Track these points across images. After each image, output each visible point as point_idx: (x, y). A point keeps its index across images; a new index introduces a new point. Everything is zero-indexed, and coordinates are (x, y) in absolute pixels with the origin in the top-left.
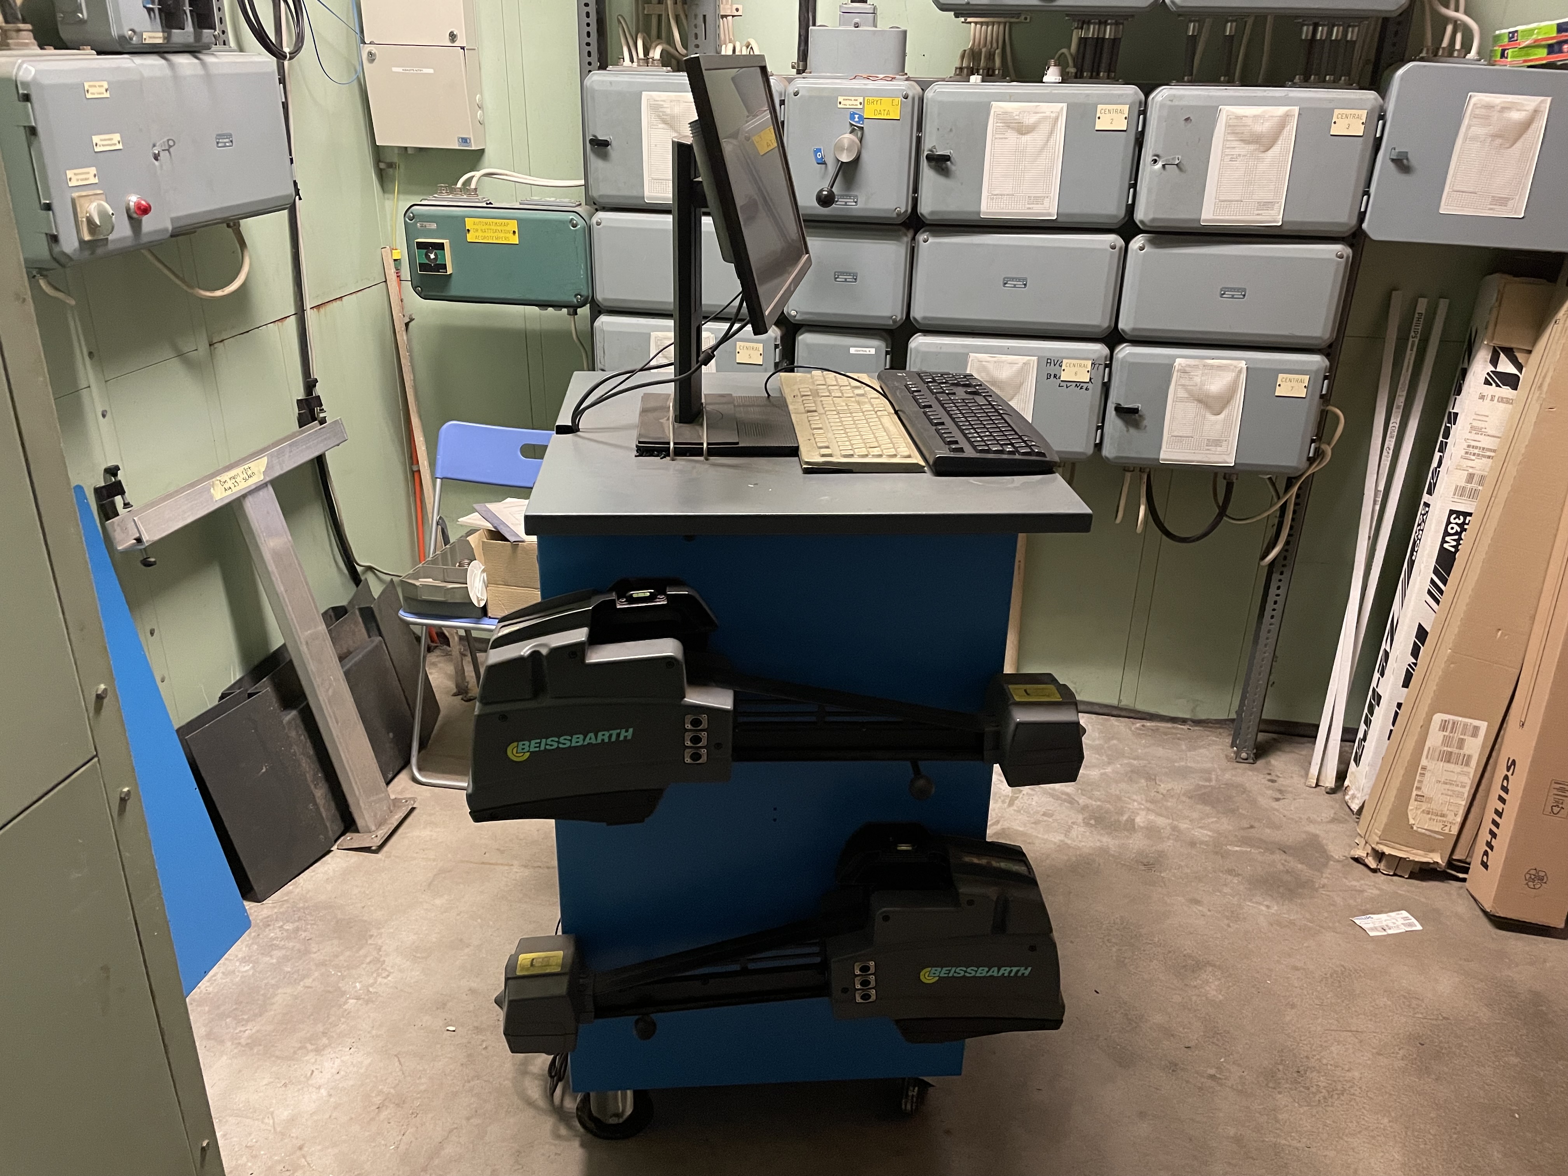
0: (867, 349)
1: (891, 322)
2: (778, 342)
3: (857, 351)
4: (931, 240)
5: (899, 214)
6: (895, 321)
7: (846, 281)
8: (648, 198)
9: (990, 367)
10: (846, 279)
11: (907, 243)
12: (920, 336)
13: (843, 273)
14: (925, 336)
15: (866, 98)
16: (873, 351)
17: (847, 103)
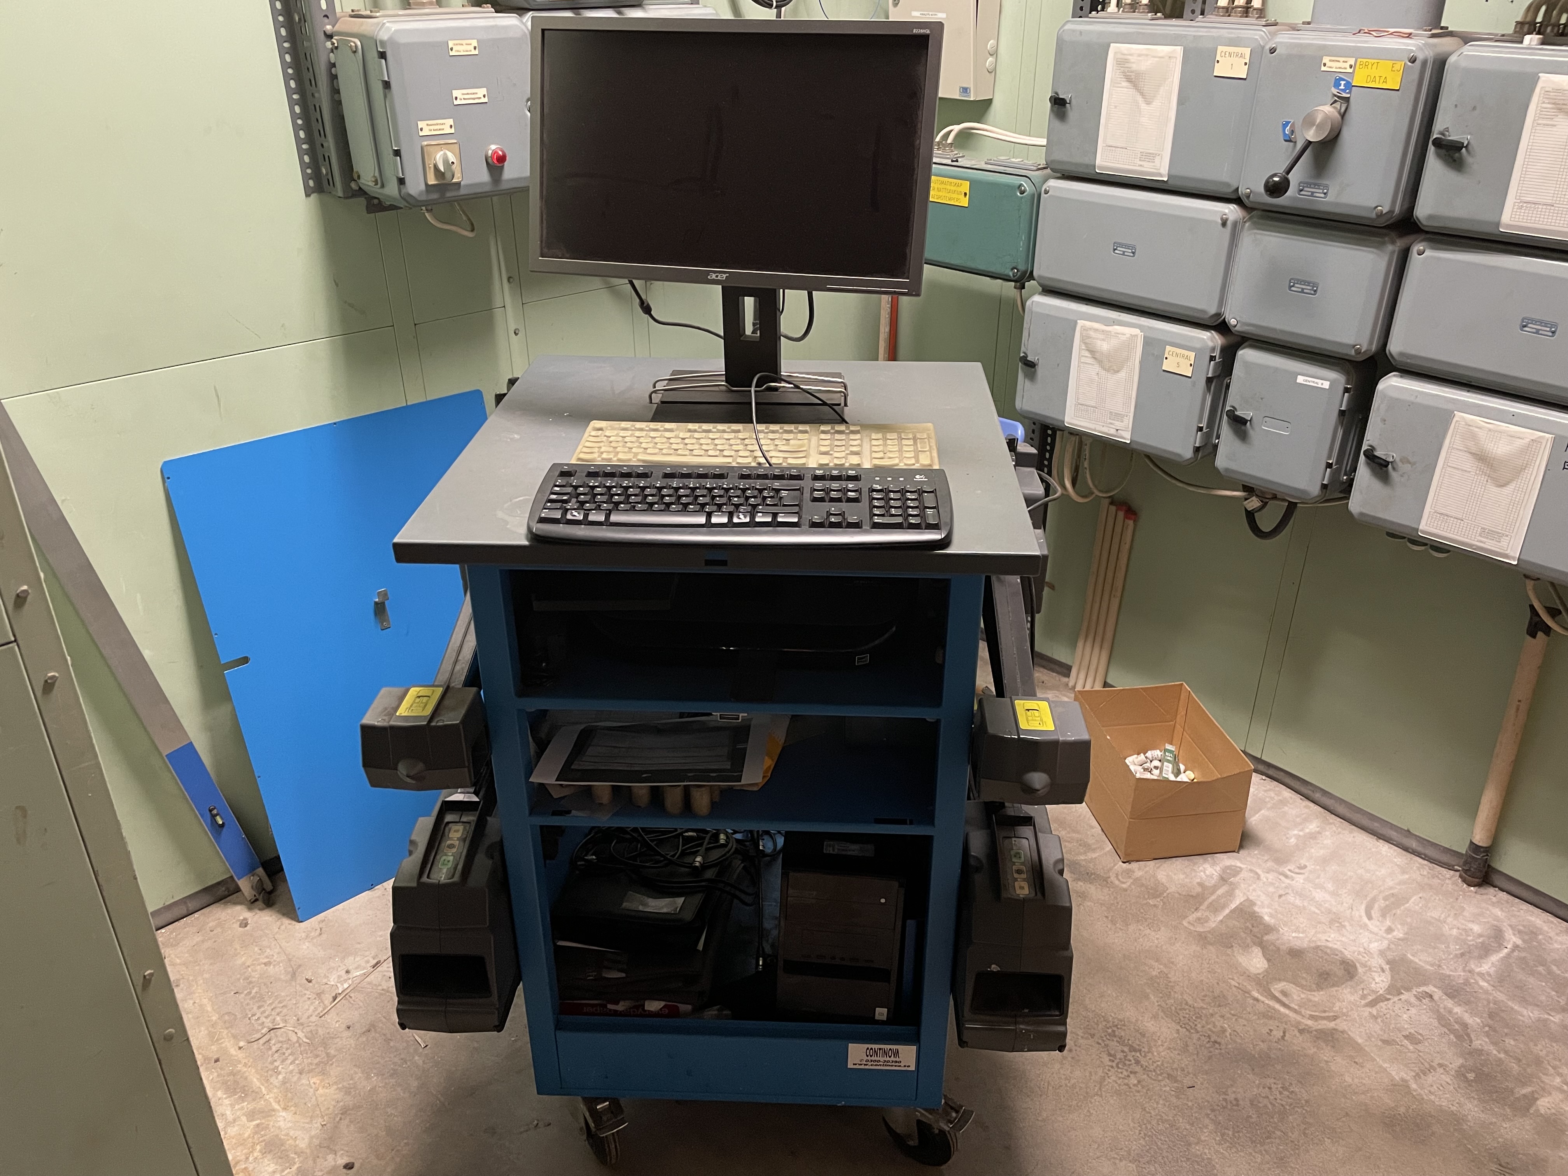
0: (1320, 381)
1: (1353, 352)
2: (1217, 354)
3: (1306, 381)
4: (1428, 253)
5: (1380, 215)
6: (1358, 352)
7: (1302, 292)
8: (1100, 168)
9: (1481, 434)
10: (1303, 289)
11: (1393, 252)
12: (1394, 376)
13: (1300, 282)
14: (1401, 377)
15: (1359, 60)
16: (1326, 385)
17: (1333, 65)
